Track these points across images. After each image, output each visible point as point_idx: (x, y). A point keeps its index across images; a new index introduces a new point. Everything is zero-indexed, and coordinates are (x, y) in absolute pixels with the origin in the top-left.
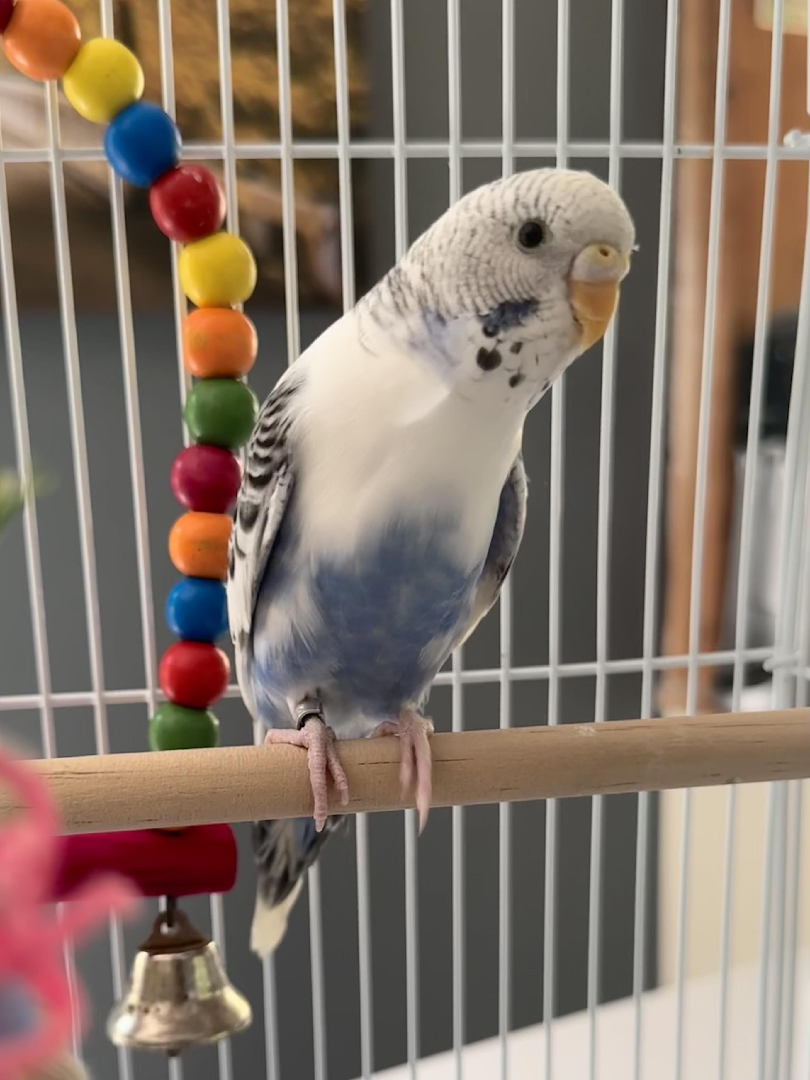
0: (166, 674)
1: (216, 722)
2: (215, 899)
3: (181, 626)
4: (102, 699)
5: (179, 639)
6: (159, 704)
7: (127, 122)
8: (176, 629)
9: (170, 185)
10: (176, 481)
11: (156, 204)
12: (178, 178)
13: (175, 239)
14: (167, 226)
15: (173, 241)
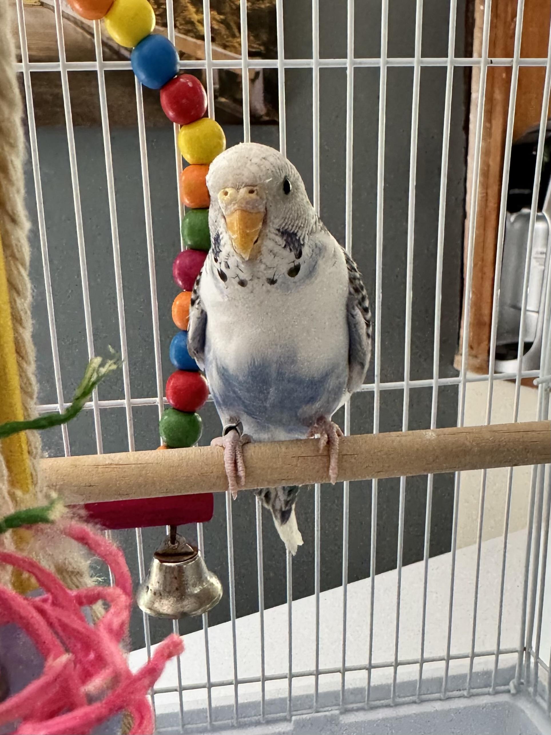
0: (169, 392)
1: (200, 419)
2: (199, 526)
3: (179, 361)
4: (129, 403)
5: (177, 369)
6: (166, 407)
7: (146, 47)
8: (175, 363)
9: (173, 88)
10: (176, 272)
11: (164, 99)
12: (178, 84)
13: (176, 122)
14: (171, 114)
15: (174, 123)
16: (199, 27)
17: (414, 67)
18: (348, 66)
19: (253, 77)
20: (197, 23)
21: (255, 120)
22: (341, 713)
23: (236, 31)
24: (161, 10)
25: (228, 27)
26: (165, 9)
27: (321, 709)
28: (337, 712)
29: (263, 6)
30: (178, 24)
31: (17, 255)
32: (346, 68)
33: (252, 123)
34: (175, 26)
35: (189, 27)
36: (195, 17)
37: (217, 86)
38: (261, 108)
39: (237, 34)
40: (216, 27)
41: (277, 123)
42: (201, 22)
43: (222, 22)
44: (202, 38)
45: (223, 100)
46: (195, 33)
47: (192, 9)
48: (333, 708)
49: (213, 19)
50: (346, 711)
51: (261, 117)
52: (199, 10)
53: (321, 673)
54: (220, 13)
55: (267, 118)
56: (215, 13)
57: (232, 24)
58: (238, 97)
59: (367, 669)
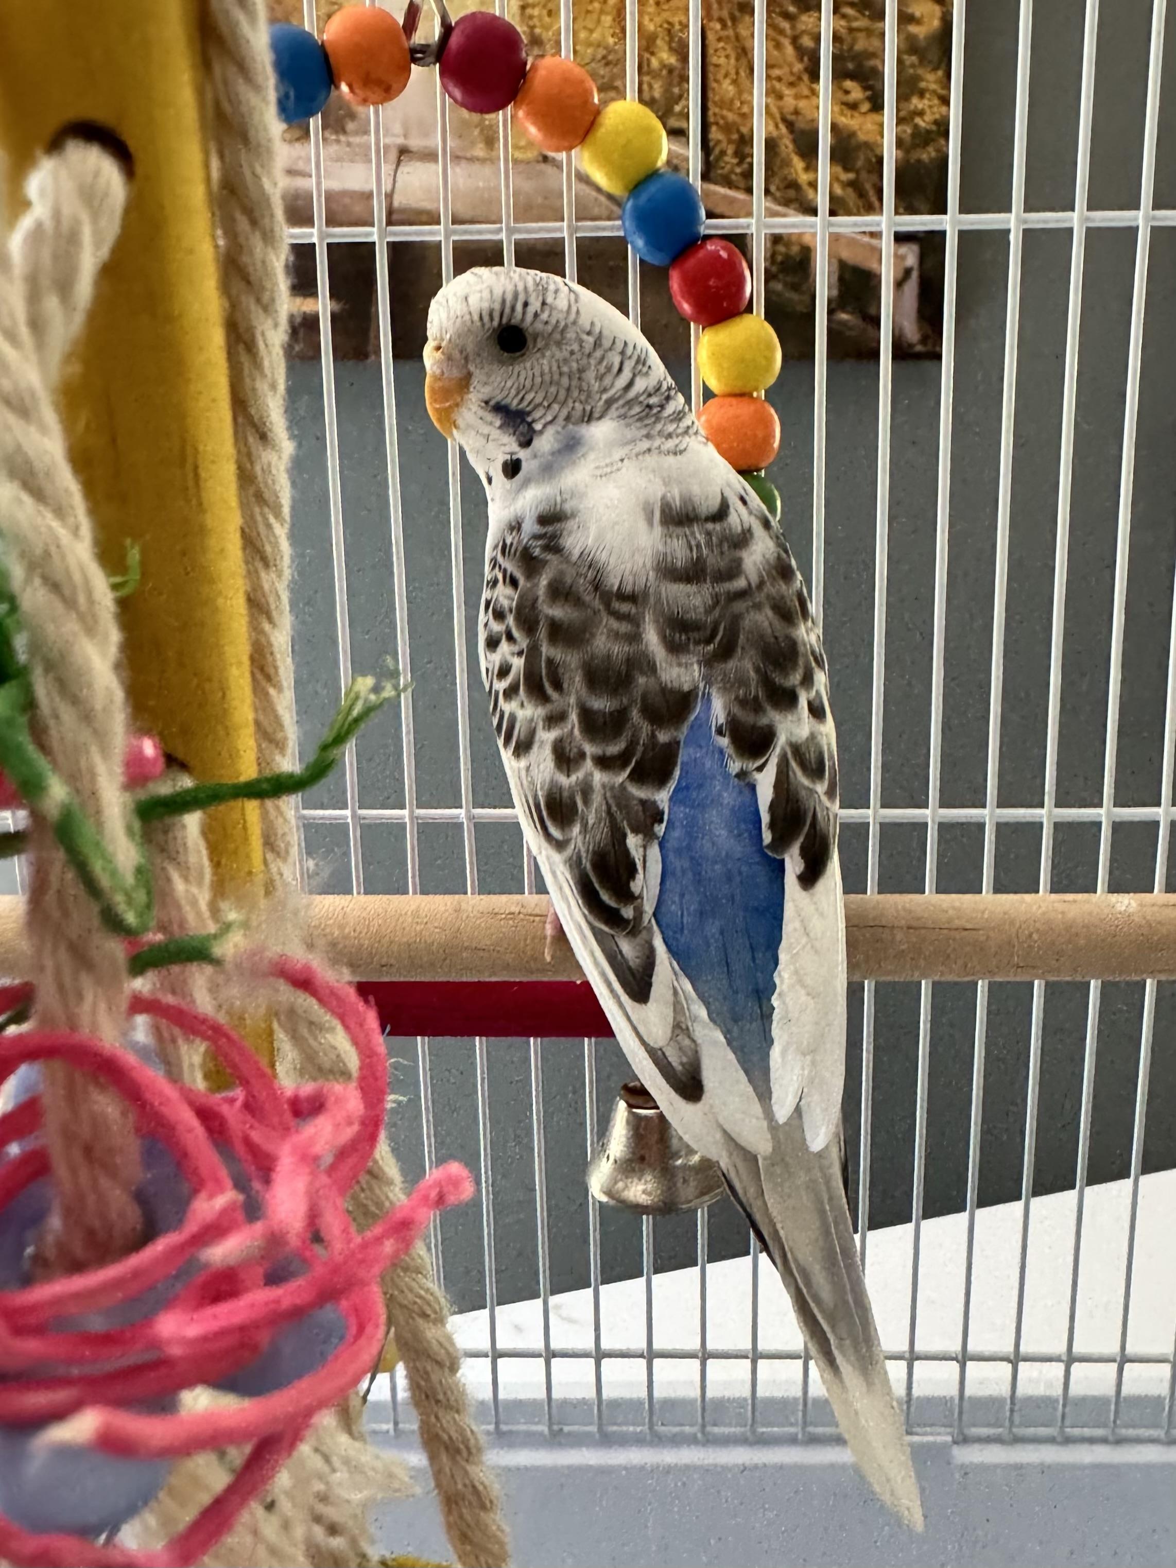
9: (691, 263)
11: (675, 283)
12: (701, 254)
13: (695, 322)
14: (686, 307)
15: (692, 324)
16: (810, 193)
17: (1137, 227)
18: (1012, 226)
19: (900, 275)
20: (805, 187)
21: (901, 352)
22: (955, 1442)
23: (874, 199)
24: (745, 166)
25: (861, 194)
26: (751, 165)
27: (918, 1430)
28: (949, 1439)
29: (924, 157)
30: (773, 188)
31: (267, 495)
32: (1009, 231)
33: (894, 358)
34: (767, 192)
35: (792, 193)
36: (804, 178)
37: (835, 292)
38: (912, 333)
39: (877, 204)
40: (838, 191)
41: (939, 357)
42: (813, 185)
43: (852, 184)
44: (814, 212)
45: (844, 316)
46: (801, 204)
47: (798, 164)
48: (942, 1430)
49: (834, 179)
50: (964, 1440)
51: (911, 346)
52: (811, 166)
53: (918, 1358)
54: (846, 169)
55: (919, 348)
56: (839, 169)
57: (868, 187)
58: (872, 311)
59: (1010, 1361)
